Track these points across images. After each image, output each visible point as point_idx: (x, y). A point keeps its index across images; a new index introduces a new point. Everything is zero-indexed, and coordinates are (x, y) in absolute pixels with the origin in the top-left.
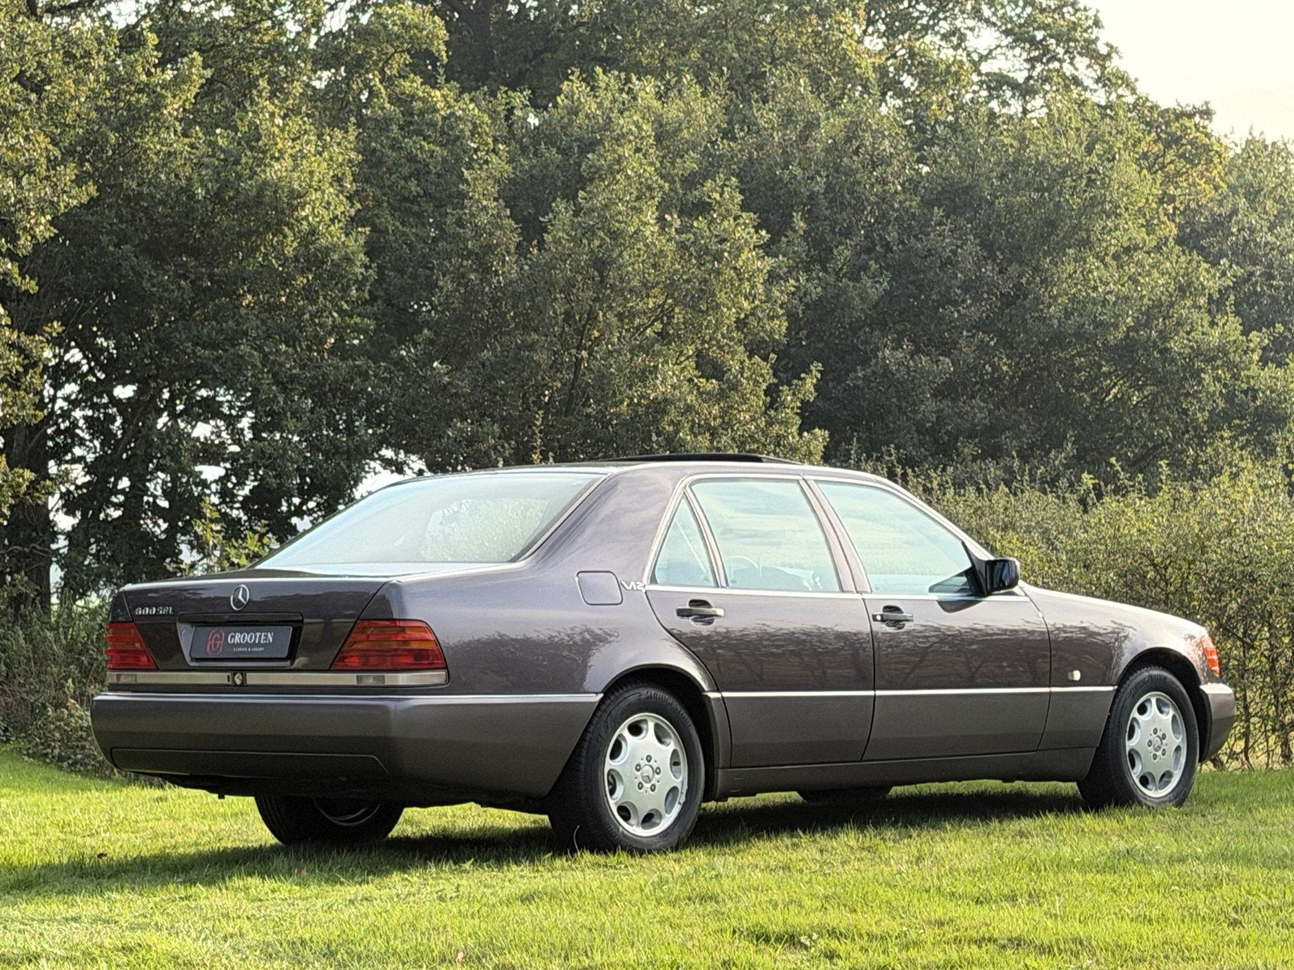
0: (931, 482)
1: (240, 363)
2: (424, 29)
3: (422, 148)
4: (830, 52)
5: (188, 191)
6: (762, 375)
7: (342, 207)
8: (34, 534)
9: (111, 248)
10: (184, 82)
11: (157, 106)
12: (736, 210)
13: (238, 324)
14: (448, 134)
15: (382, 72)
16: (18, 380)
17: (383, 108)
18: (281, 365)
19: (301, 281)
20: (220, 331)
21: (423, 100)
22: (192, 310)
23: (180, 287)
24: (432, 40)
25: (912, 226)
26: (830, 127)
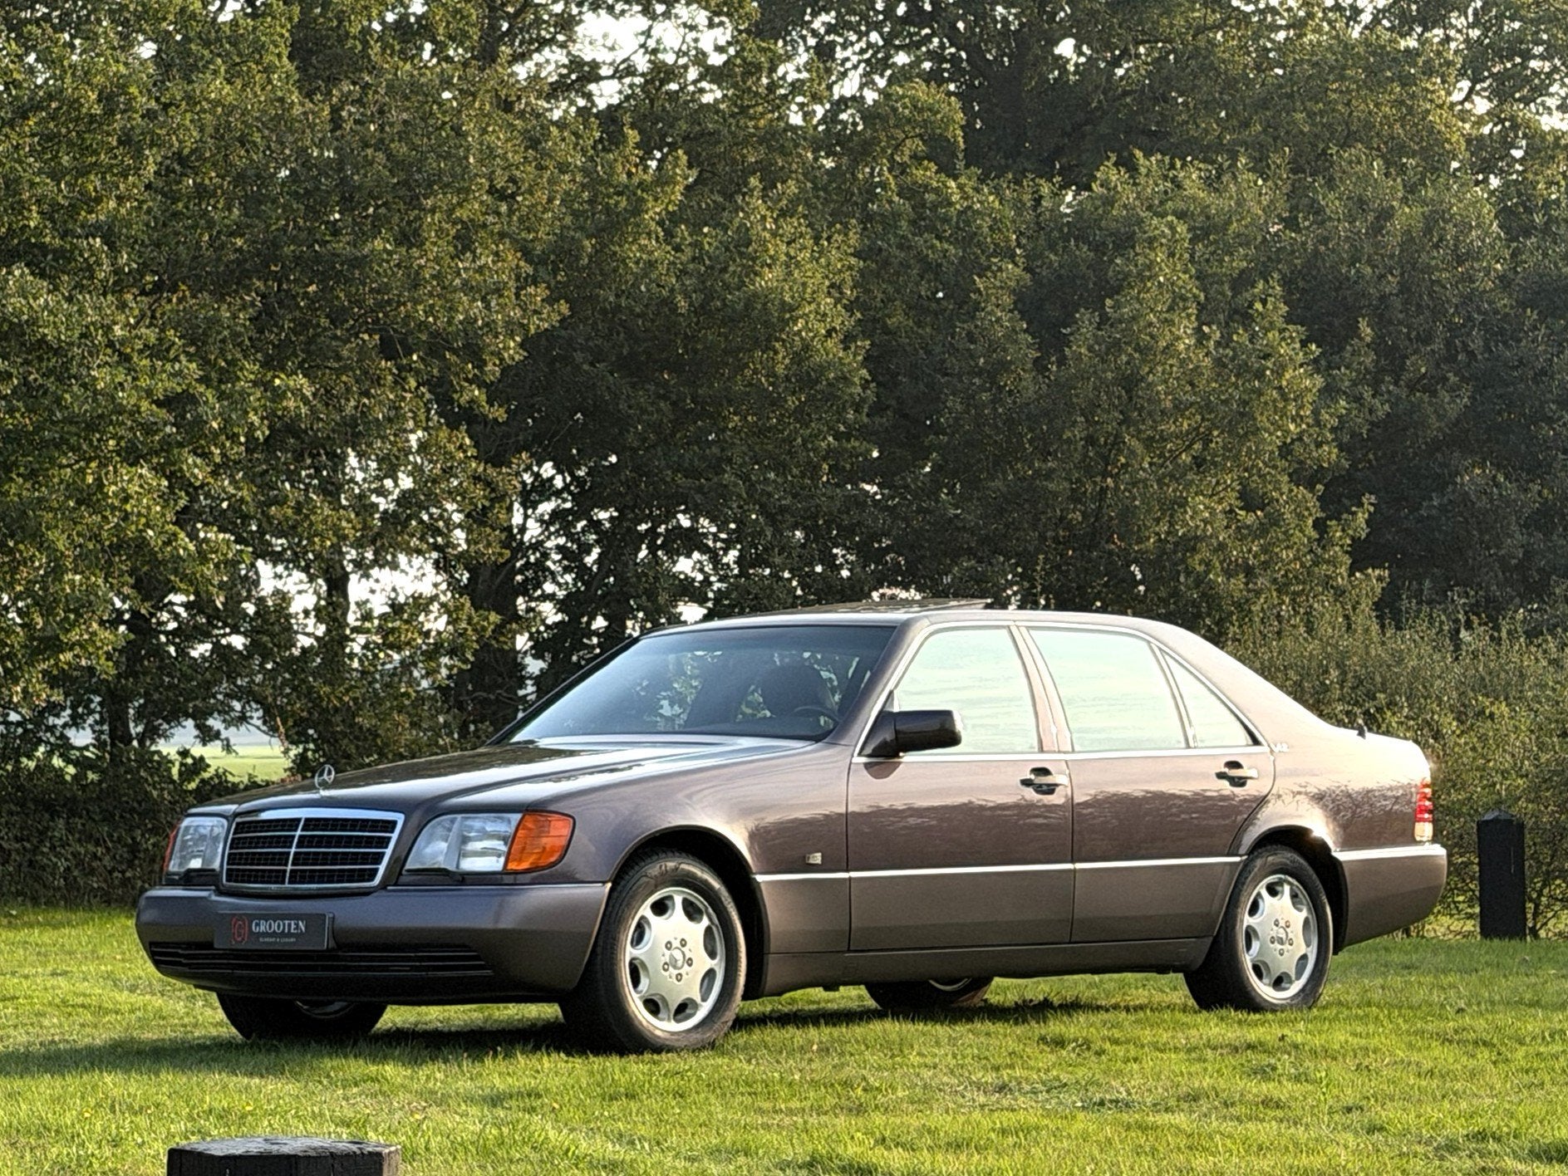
0: (1499, 631)
1: (724, 492)
2: (938, 112)
3: (932, 247)
4: (1416, 125)
5: (669, 303)
6: (1307, 509)
7: (841, 320)
8: (500, 680)
9: (586, 367)
10: (667, 183)
11: (637, 209)
12: (1280, 322)
13: (723, 450)
14: (964, 230)
15: (891, 159)
16: (485, 515)
17: (890, 202)
18: (770, 495)
19: (792, 402)
20: (703, 458)
21: (937, 191)
22: (673, 435)
23: (659, 410)
24: (947, 126)
25: (1502, 331)
26: (1407, 216)
